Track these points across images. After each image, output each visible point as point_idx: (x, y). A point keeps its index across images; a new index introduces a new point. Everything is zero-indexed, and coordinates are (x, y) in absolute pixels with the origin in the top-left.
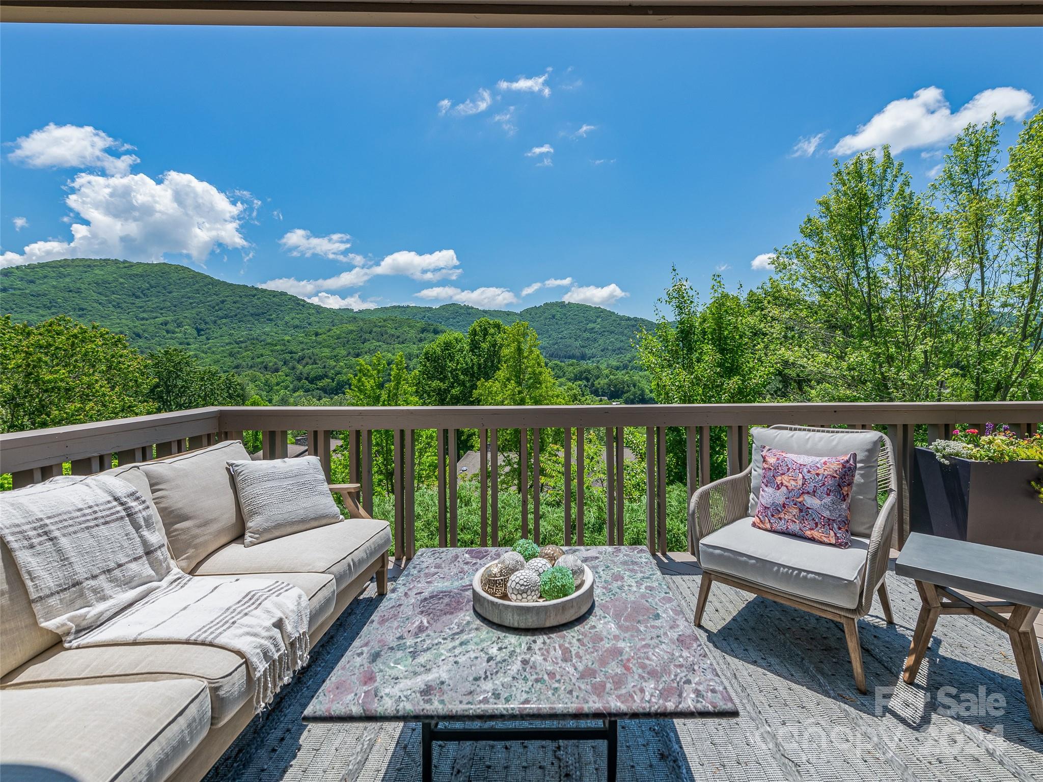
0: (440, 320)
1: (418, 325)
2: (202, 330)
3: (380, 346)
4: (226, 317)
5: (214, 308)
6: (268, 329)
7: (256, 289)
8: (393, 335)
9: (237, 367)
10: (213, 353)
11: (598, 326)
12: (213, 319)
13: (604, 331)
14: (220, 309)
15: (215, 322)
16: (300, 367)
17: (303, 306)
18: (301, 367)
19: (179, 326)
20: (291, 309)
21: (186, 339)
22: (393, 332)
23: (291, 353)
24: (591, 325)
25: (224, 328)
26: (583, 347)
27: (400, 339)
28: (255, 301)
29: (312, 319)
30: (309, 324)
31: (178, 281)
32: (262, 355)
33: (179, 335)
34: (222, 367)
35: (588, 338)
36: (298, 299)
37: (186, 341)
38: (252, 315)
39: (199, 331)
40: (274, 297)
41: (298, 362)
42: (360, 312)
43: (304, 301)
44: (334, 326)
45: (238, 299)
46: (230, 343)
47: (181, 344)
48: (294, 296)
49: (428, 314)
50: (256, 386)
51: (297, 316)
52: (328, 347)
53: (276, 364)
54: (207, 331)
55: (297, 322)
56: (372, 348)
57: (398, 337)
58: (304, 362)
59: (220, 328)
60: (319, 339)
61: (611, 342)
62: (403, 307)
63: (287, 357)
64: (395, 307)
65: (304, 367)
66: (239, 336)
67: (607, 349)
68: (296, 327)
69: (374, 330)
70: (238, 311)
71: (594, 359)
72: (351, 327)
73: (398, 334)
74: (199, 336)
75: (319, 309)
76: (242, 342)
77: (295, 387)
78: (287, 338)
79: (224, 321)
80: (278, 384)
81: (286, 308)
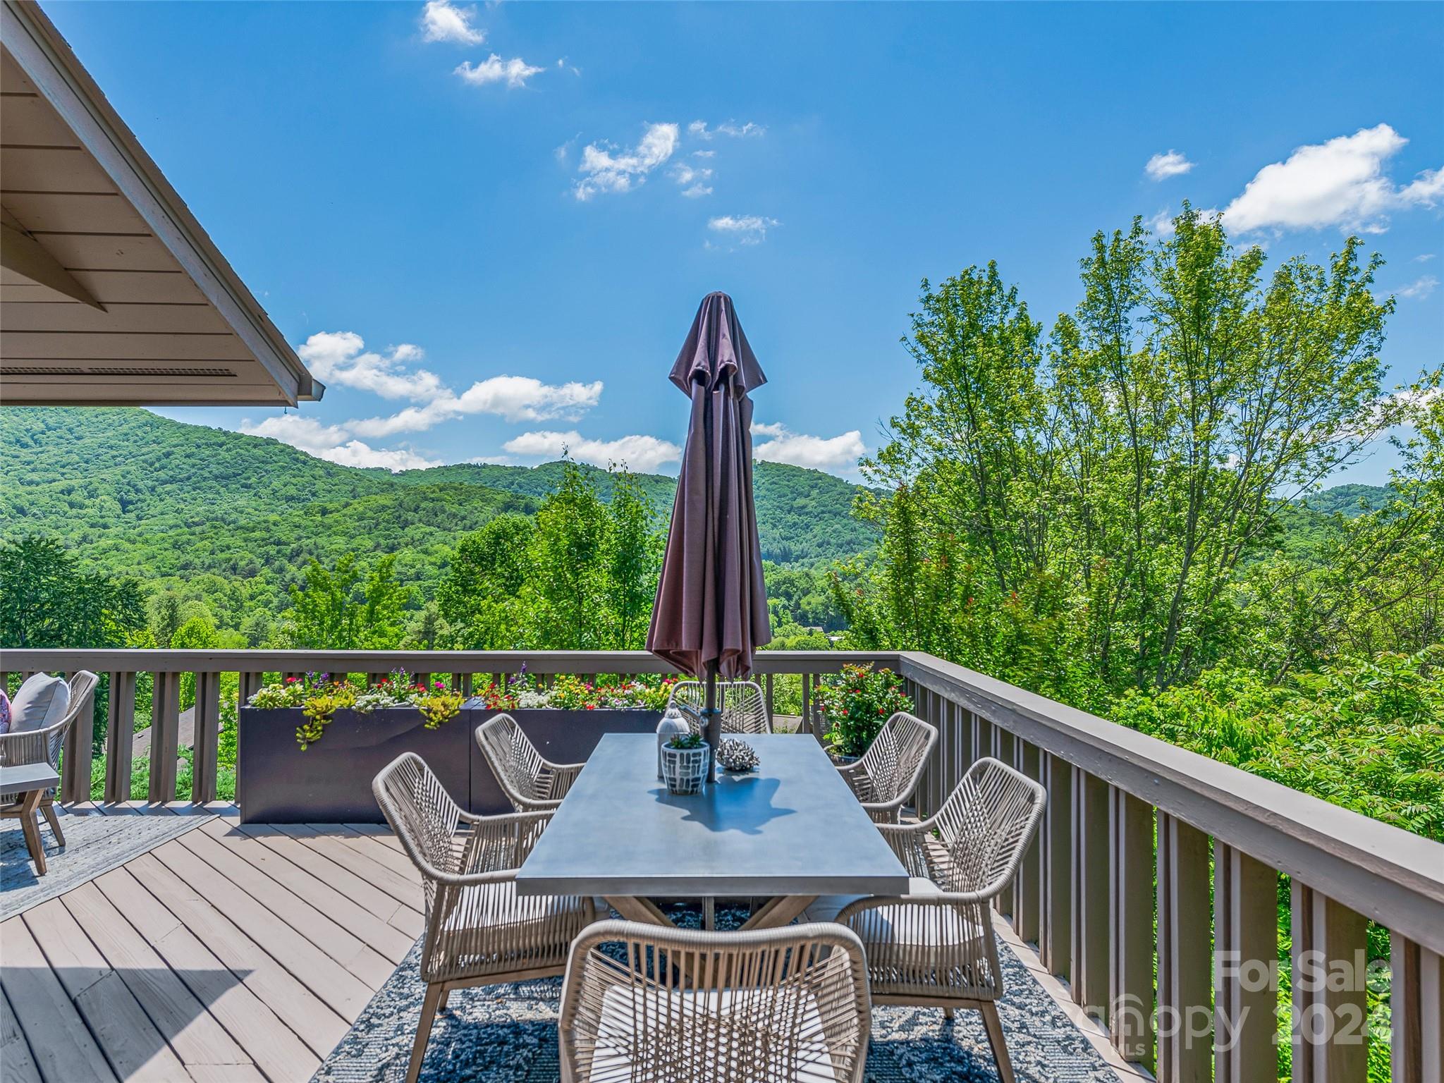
0: (539, 490)
1: (499, 497)
2: (131, 503)
3: (431, 534)
4: (172, 480)
5: (152, 464)
6: (242, 502)
7: (226, 433)
8: (455, 516)
9: (185, 567)
10: (146, 541)
11: (814, 503)
12: (150, 483)
13: (823, 512)
14: (163, 467)
15: (153, 489)
16: (292, 568)
17: (304, 463)
18: (294, 569)
19: (91, 496)
20: (283, 467)
21: (102, 517)
22: (454, 509)
23: (278, 543)
24: (801, 501)
25: (169, 500)
26: (787, 539)
27: (467, 522)
28: (222, 453)
29: (319, 485)
30: (314, 495)
31: (95, 420)
32: (228, 548)
33: (90, 511)
34: (158, 567)
35: (795, 524)
36: (296, 452)
37: (101, 521)
38: (216, 477)
39: (124, 504)
40: (255, 446)
41: (290, 561)
42: (403, 474)
43: (306, 454)
44: (354, 497)
45: (194, 450)
46: (177, 526)
47: (92, 526)
48: (289, 447)
49: (520, 479)
50: (215, 600)
51: (294, 481)
52: (345, 534)
53: (251, 562)
54: (139, 505)
55: (292, 491)
56: (417, 537)
57: (464, 518)
58: (300, 559)
59: (161, 500)
60: (329, 519)
61: (834, 531)
62: (476, 466)
63: (272, 550)
64: (461, 467)
65: (299, 568)
66: (193, 513)
67: (829, 543)
68: (290, 499)
69: (423, 505)
70: (193, 470)
71: (805, 560)
72: (384, 500)
73: (463, 513)
74: (124, 512)
75: (331, 470)
76: (196, 524)
77: (281, 602)
78: (273, 517)
79: (168, 487)
80: (252, 598)
81: (275, 466)
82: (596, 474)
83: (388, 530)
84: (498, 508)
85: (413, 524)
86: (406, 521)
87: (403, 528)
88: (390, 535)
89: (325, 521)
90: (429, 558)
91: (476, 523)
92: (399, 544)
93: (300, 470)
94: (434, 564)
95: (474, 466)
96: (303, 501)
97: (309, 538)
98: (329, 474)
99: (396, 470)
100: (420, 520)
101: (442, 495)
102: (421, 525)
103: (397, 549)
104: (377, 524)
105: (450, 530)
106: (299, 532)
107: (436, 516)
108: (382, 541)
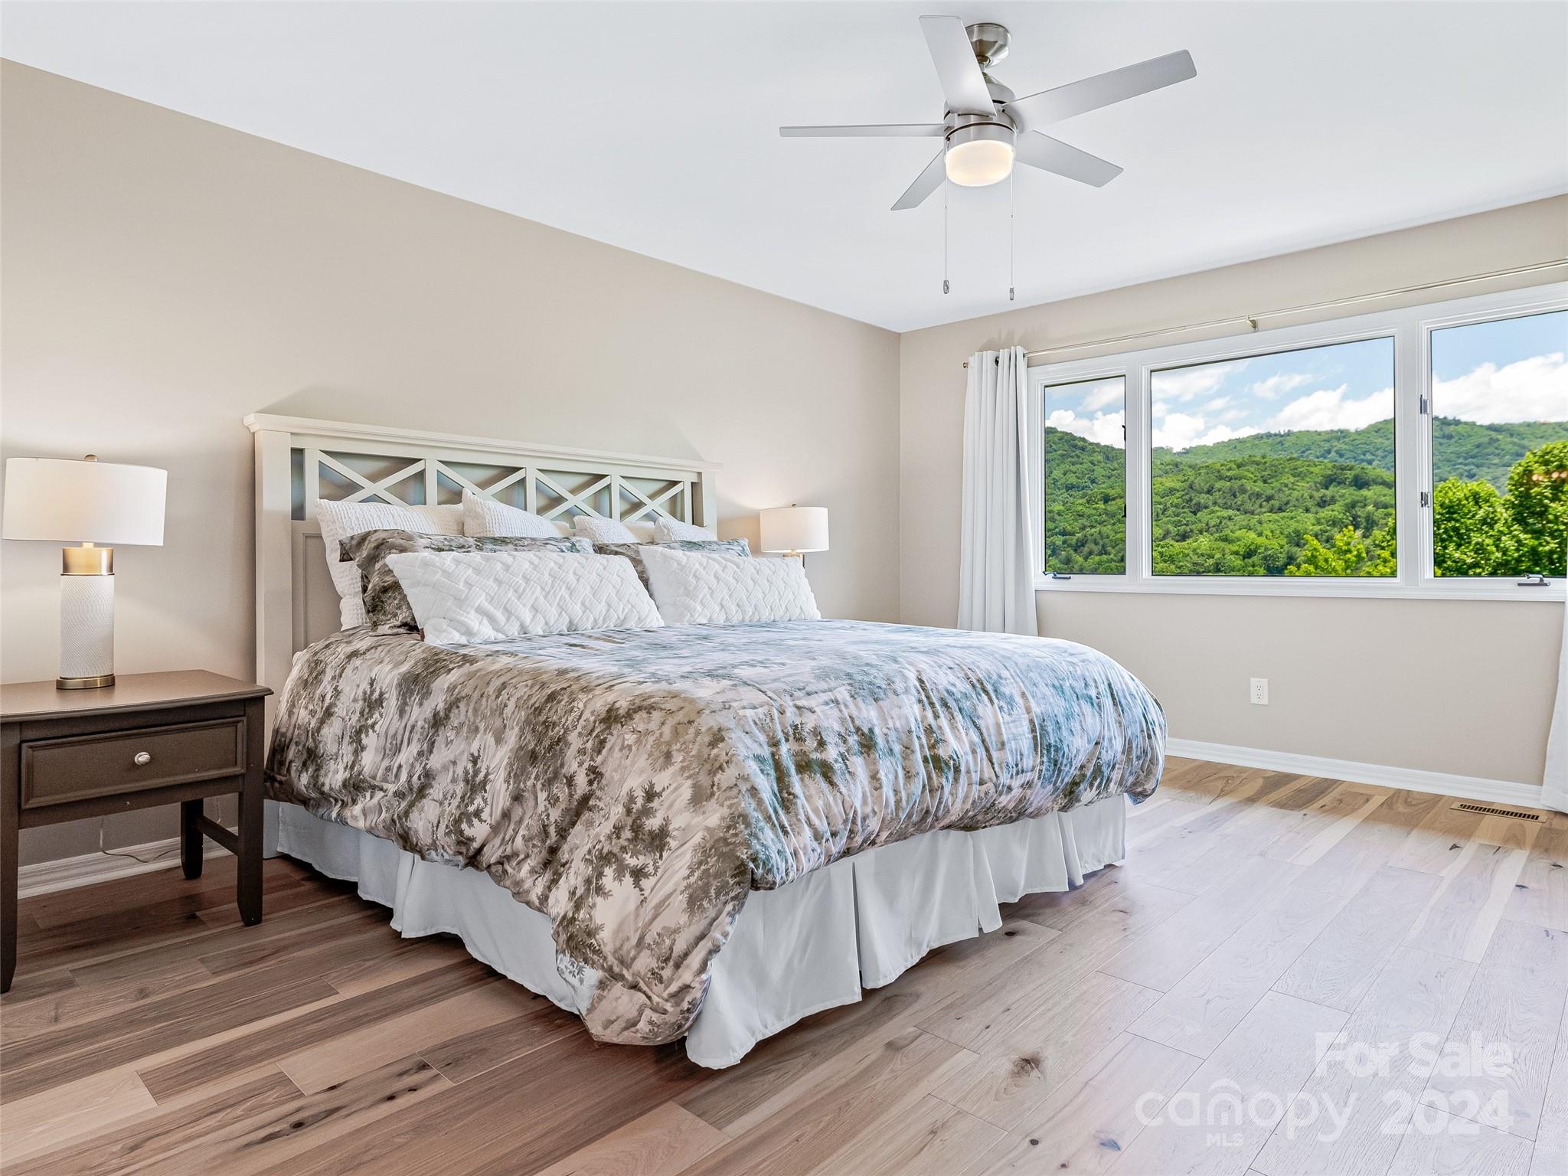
82: (1459, 428)
83: (1178, 515)
84: (1315, 483)
85: (1206, 507)
86: (1198, 504)
87: (1195, 513)
88: (1180, 521)
89: (1109, 508)
90: (1230, 546)
91: (1287, 503)
92: (1191, 531)
93: (1078, 457)
94: (1236, 553)
95: (1276, 435)
96: (1083, 489)
97: (1093, 527)
98: (1108, 458)
99: (1177, 449)
100: (1215, 503)
101: (1242, 472)
102: (1217, 508)
103: (1189, 537)
104: (1165, 510)
105: (1252, 513)
106: (1084, 521)
107: (1235, 496)
108: (1171, 527)
